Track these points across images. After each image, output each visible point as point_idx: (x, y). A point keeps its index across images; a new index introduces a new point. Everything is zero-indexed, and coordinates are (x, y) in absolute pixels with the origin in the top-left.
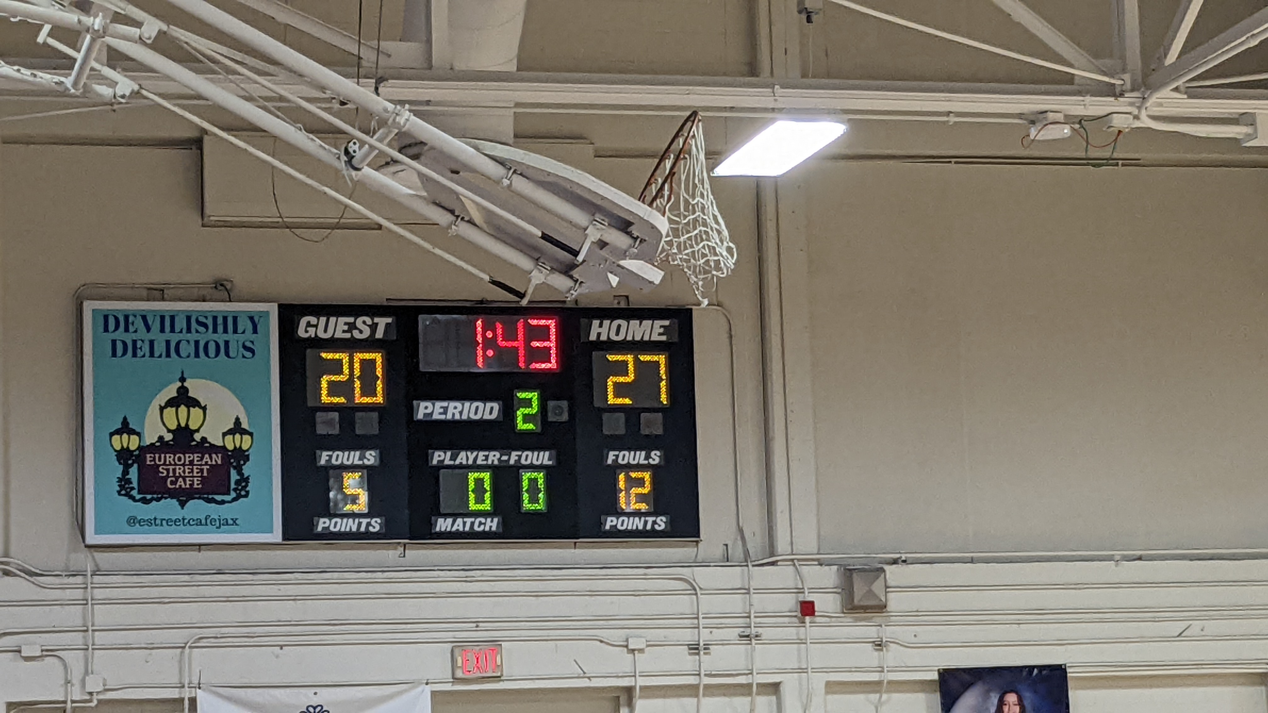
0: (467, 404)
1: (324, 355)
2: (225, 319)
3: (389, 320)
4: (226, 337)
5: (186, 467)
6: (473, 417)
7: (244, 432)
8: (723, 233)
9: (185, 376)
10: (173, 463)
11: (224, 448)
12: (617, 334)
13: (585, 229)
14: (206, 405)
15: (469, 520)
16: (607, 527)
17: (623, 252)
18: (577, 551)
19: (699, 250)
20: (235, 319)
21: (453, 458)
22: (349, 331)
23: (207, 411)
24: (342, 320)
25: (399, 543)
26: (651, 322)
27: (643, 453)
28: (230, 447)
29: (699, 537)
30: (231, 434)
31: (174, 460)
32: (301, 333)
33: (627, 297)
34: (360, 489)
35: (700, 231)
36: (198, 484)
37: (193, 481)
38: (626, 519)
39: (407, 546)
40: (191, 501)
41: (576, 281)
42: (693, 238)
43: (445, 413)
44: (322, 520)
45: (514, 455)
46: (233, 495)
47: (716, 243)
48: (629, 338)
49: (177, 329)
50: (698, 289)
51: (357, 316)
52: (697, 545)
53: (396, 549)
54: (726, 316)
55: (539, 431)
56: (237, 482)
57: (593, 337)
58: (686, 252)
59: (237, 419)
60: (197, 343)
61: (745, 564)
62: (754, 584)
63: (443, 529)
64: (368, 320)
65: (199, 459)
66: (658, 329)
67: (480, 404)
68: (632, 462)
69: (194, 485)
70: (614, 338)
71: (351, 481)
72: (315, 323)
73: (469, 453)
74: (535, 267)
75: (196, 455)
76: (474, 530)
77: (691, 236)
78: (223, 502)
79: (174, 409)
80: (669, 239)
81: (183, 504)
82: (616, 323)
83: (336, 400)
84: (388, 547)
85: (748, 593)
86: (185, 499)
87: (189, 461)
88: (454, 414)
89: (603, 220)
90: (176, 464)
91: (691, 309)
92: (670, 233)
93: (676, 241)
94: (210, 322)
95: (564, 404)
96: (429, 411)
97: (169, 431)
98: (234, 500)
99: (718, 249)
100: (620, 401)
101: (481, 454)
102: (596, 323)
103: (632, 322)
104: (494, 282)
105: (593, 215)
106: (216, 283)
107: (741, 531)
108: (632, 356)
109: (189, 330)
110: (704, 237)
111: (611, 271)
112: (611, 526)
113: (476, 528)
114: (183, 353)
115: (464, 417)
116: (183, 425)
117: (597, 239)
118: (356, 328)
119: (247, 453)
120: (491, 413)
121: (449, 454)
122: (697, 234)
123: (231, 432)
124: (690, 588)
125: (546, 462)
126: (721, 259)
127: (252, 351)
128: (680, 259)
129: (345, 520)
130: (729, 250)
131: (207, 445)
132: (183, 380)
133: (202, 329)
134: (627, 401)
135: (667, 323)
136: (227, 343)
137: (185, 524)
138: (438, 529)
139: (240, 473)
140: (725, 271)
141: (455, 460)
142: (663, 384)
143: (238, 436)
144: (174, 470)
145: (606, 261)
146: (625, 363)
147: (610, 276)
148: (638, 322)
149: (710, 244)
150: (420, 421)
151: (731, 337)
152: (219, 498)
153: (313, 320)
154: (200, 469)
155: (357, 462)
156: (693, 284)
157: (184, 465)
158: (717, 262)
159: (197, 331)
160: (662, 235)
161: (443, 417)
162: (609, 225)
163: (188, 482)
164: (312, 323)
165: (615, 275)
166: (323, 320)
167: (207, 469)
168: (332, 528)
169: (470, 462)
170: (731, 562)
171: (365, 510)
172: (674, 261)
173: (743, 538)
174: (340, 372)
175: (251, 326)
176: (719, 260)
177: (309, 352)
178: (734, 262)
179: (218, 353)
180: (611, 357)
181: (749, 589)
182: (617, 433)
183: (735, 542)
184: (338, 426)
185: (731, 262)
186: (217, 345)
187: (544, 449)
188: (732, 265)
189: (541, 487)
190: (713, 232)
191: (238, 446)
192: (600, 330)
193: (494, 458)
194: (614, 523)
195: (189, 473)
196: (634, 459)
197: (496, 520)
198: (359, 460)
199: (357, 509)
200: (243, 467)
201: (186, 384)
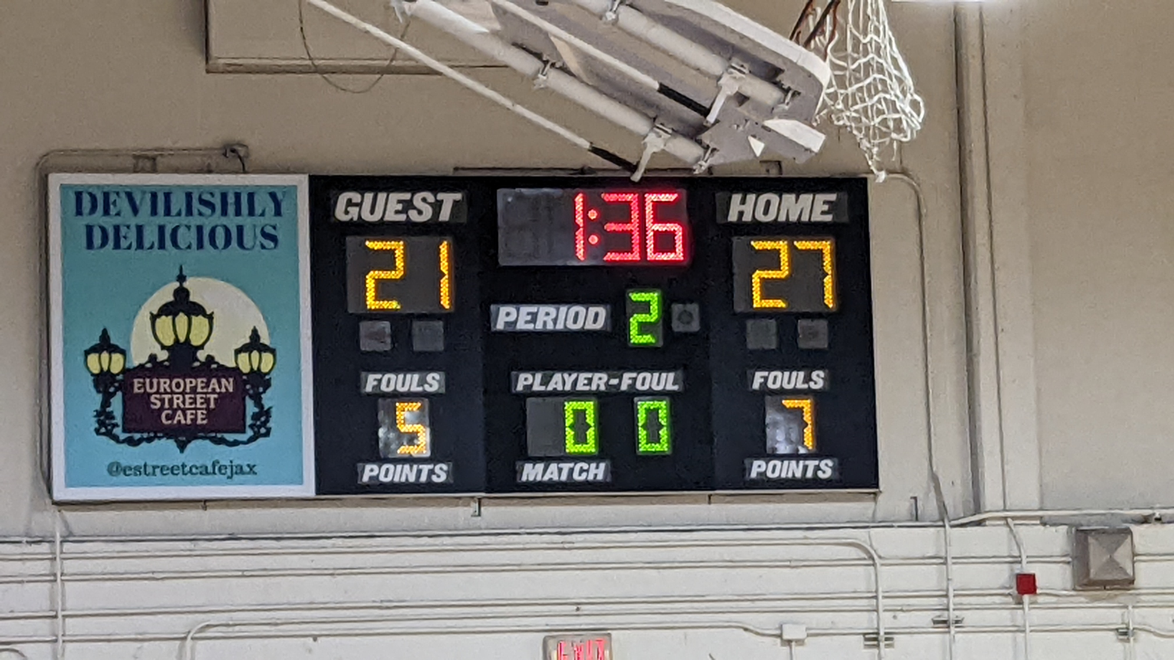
0: (563, 309)
1: (369, 244)
2: (238, 196)
3: (458, 196)
5: (187, 396)
6: (571, 326)
7: (263, 348)
8: (906, 82)
9: (184, 273)
10: (169, 390)
11: (237, 369)
12: (766, 212)
13: (719, 78)
14: (213, 313)
15: (566, 467)
16: (753, 475)
17: (770, 110)
18: (713, 506)
19: (872, 106)
20: (251, 196)
21: (545, 382)
22: (404, 211)
23: (214, 320)
24: (394, 197)
25: (473, 497)
26: (811, 196)
27: (802, 374)
28: (245, 368)
29: (877, 486)
30: (245, 352)
32: (340, 214)
33: (779, 163)
34: (420, 425)
35: (875, 79)
37: (196, 415)
38: (778, 463)
39: (483, 501)
40: (194, 442)
41: (707, 147)
42: (865, 89)
43: (534, 320)
44: (368, 467)
45: (627, 378)
46: (250, 433)
47: (897, 96)
48: (782, 218)
49: (174, 211)
50: (871, 158)
51: (414, 191)
52: (875, 498)
53: (468, 505)
54: (913, 189)
55: (661, 344)
56: (255, 417)
57: (733, 217)
58: (856, 107)
59: (255, 332)
61: (941, 523)
62: (953, 551)
63: (531, 479)
64: (430, 197)
65: (203, 385)
66: (820, 206)
67: (581, 309)
68: (786, 386)
69: (197, 420)
70: (761, 218)
72: (359, 201)
73: (566, 376)
74: (652, 130)
75: (199, 380)
76: (573, 479)
77: (862, 87)
78: (236, 443)
79: (170, 318)
80: (831, 90)
81: (182, 446)
82: (764, 198)
83: (387, 305)
84: (458, 501)
85: (945, 563)
86: (184, 439)
87: (191, 388)
88: (545, 323)
89: (742, 66)
90: (172, 393)
91: (864, 179)
92: (834, 83)
93: (841, 94)
94: (217, 201)
95: (694, 308)
96: (512, 318)
97: (163, 347)
98: (251, 440)
99: (898, 104)
100: (770, 303)
101: (583, 376)
102: (736, 198)
103: (785, 196)
104: (596, 151)
105: (730, 59)
106: (225, 148)
107: (934, 479)
108: (786, 243)
109: (189, 212)
110: (880, 87)
111: (753, 133)
112: (758, 474)
113: (576, 477)
114: (182, 243)
115: (560, 326)
116: (182, 339)
117: (734, 92)
118: (414, 208)
119: (267, 377)
120: (595, 321)
121: (539, 376)
122: (869, 84)
123: (246, 349)
124: (864, 555)
125: (670, 387)
126: (903, 117)
127: (274, 239)
128: (848, 117)
129: (399, 467)
130: (914, 105)
131: (214, 366)
132: (181, 278)
133: (207, 211)
134: (780, 304)
135: (833, 197)
136: (240, 229)
138: (524, 479)
139: (258, 403)
140: (909, 133)
141: (547, 385)
142: (828, 281)
143: (255, 354)
144: (171, 400)
145: (747, 121)
146: (776, 253)
147: (752, 141)
148: (793, 197)
149: (888, 96)
150: (501, 333)
152: (230, 437)
153: (356, 197)
154: (205, 399)
155: (415, 388)
156: (866, 152)
157: (183, 393)
158: (898, 122)
159: (200, 214)
160: (821, 85)
161: (530, 327)
162: (750, 72)
163: (189, 417)
164: (354, 201)
165: (760, 139)
166: (369, 197)
167: (215, 399)
168: (382, 478)
169: (568, 387)
170: (922, 521)
171: (427, 453)
172: (838, 120)
173: (938, 488)
174: (392, 267)
175: (272, 205)
176: (900, 118)
177: (351, 241)
178: (920, 120)
179: (228, 242)
180: (758, 245)
181: (946, 558)
182: (766, 347)
183: (927, 494)
184: (389, 340)
185: (917, 121)
186: (227, 231)
187: (668, 370)
188: (918, 125)
189: (663, 422)
190: (892, 80)
191: (255, 368)
192: (742, 208)
193: (599, 382)
194: (763, 469)
195: (191, 404)
196: (789, 382)
197: (602, 466)
198: (418, 386)
199: (416, 452)
200: (263, 396)
201: (186, 285)
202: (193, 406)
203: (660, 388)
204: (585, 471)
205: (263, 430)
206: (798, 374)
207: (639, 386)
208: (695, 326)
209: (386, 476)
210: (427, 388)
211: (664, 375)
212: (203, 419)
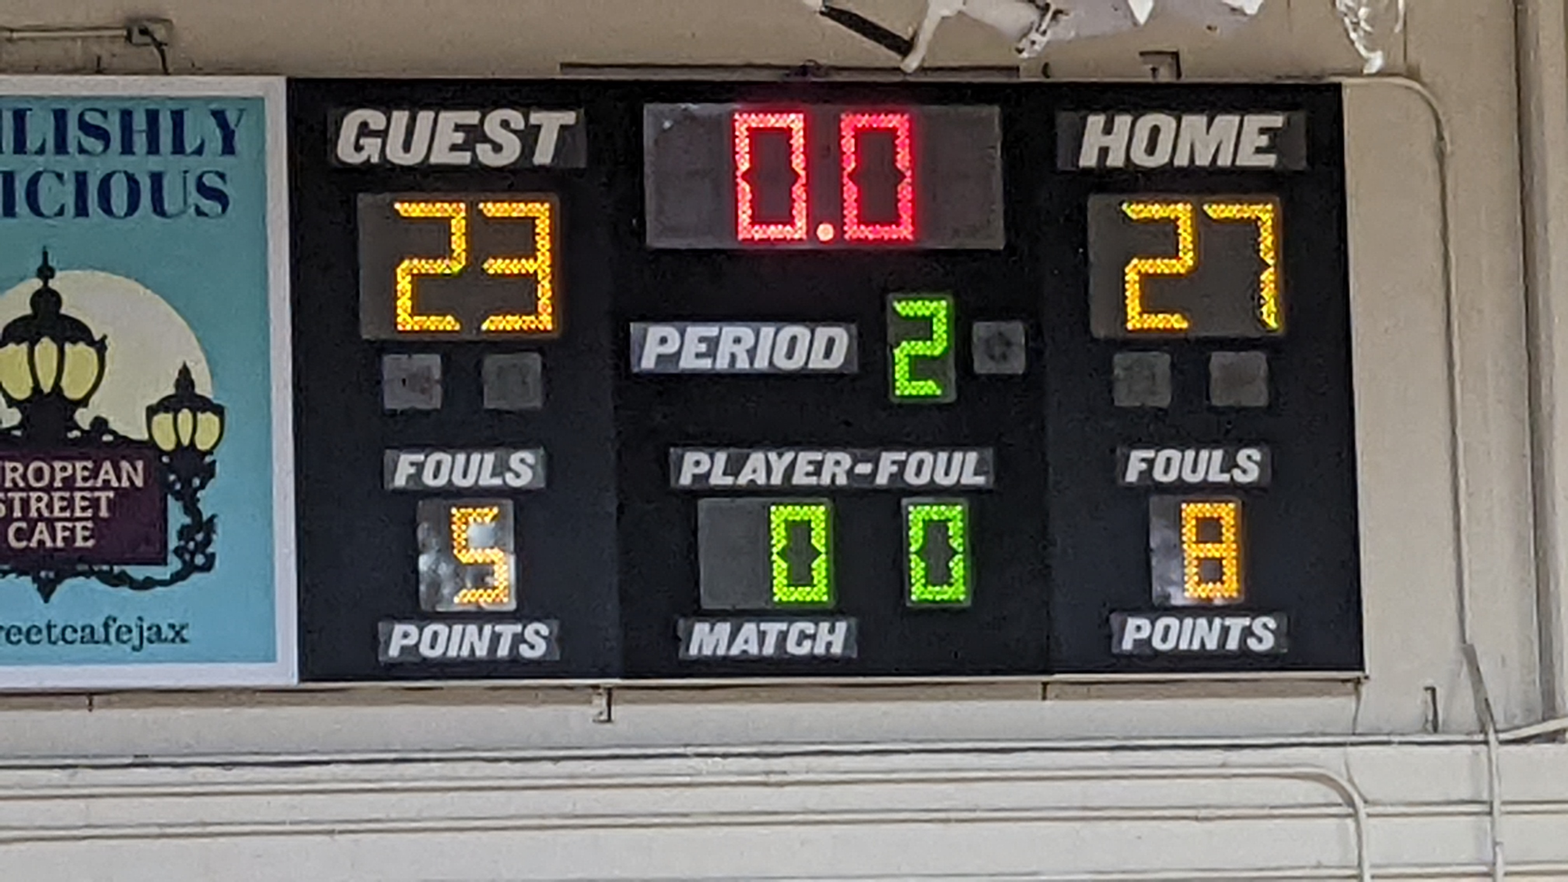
0: (767, 331)
1: (402, 208)
2: (153, 117)
3: (569, 118)
4: (154, 163)
5: (56, 495)
6: (783, 363)
7: (201, 405)
9: (52, 263)
10: (22, 484)
11: (151, 444)
12: (1151, 149)
14: (105, 337)
15: (773, 628)
16: (1127, 645)
18: (1049, 705)
20: (178, 117)
21: (734, 468)
22: (467, 146)
23: (108, 354)
24: (449, 118)
25: (596, 687)
26: (1236, 119)
27: (1218, 455)
28: (166, 443)
29: (1362, 668)
30: (167, 411)
31: (24, 477)
32: (346, 152)
33: (1176, 55)
34: (496, 550)
36: (85, 539)
37: (73, 530)
38: (1173, 622)
39: (615, 693)
40: (69, 583)
41: (1046, 7)
43: (712, 353)
44: (399, 629)
45: (888, 461)
46: (175, 564)
48: (1182, 160)
49: (33, 143)
50: (1357, 26)
51: (485, 106)
52: (1357, 690)
53: (589, 702)
54: (1430, 105)
55: (952, 397)
56: (185, 533)
57: (1088, 159)
59: (185, 372)
60: (81, 179)
61: (1481, 737)
62: (1504, 791)
63: (707, 651)
64: (516, 119)
65: (87, 473)
66: (1253, 139)
67: (801, 332)
68: (1188, 478)
69: (74, 540)
70: (1140, 158)
72: (382, 127)
73: (773, 456)
75: (79, 465)
76: (786, 652)
78: (148, 584)
79: (24, 347)
81: (46, 590)
82: (1147, 121)
83: (433, 323)
84: (567, 696)
85: (1490, 813)
86: (52, 575)
87: (64, 480)
88: (733, 358)
90: (29, 488)
91: (1338, 87)
94: (114, 127)
95: (1016, 330)
96: (671, 348)
97: (11, 402)
98: (177, 577)
100: (1158, 321)
101: (805, 457)
102: (1096, 122)
103: (1187, 119)
104: (835, 13)
106: (127, 25)
107: (1470, 655)
108: (1189, 207)
109: (61, 147)
112: (1137, 643)
113: (792, 648)
114: (46, 204)
115: (762, 364)
116: (47, 386)
118: (486, 139)
120: (828, 354)
121: (721, 457)
123: (168, 405)
124: (1337, 798)
125: (970, 479)
127: (221, 198)
129: (458, 628)
131: (107, 438)
132: (46, 272)
133: (92, 144)
134: (1177, 322)
135: (1277, 121)
136: (157, 179)
137: (53, 638)
138: (693, 651)
139: (191, 508)
141: (736, 475)
142: (1267, 276)
143: (185, 416)
144: (25, 503)
146: (1172, 224)
148: (1202, 120)
150: (650, 377)
151: (1441, 156)
152: (138, 572)
153: (375, 119)
154: (91, 499)
155: (487, 480)
156: (1346, 15)
157: (49, 489)
159: (82, 150)
161: (705, 364)
163: (60, 535)
164: (373, 127)
166: (400, 117)
167: (108, 499)
168: (425, 650)
169: (777, 480)
170: (1445, 732)
171: (510, 604)
173: (1475, 671)
174: (445, 252)
175: (218, 134)
177: (366, 202)
179: (133, 206)
180: (1135, 211)
181: (1491, 804)
182: (1152, 403)
183: (1454, 681)
184: (438, 390)
186: (133, 183)
187: (964, 447)
189: (956, 543)
191: (186, 441)
192: (1106, 141)
193: (837, 470)
194: (1144, 634)
195: (62, 509)
196: (1194, 470)
197: (841, 627)
198: (494, 475)
199: (490, 600)
200: (199, 495)
201: (53, 284)
202: (67, 514)
205: (199, 560)
208: (1017, 365)
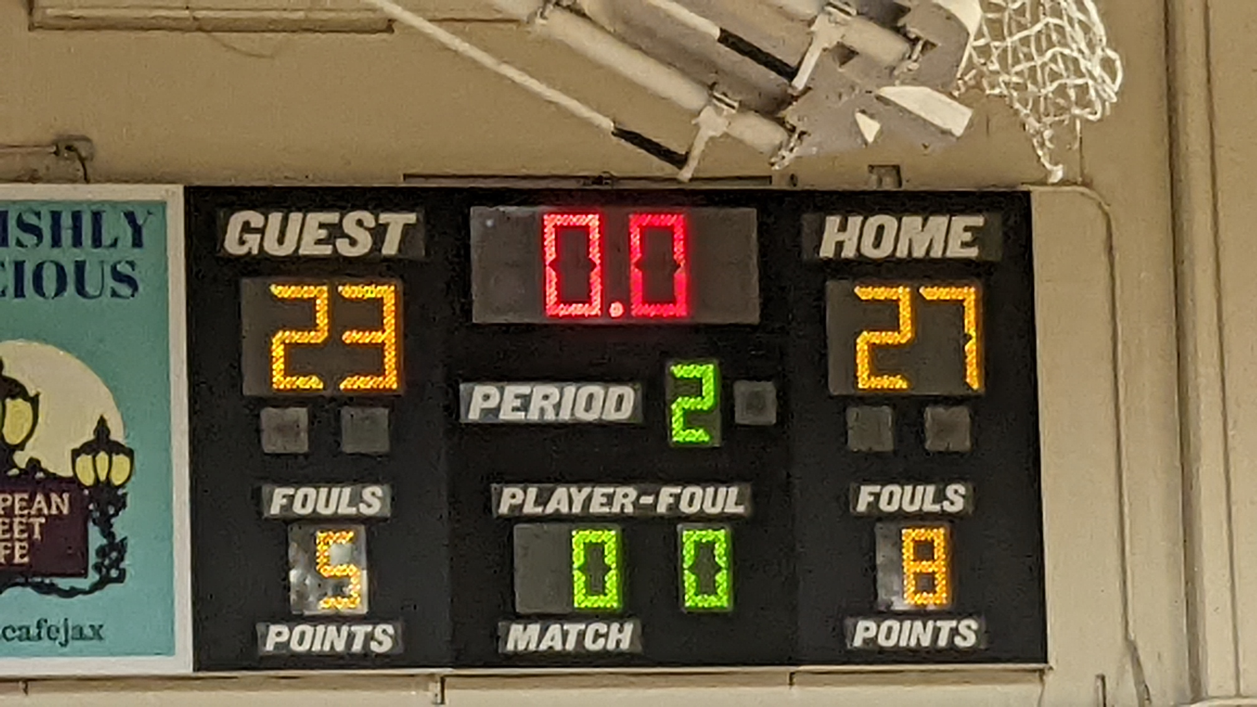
0: (570, 390)
1: (276, 290)
2: (77, 217)
3: (411, 218)
4: (79, 254)
6: (582, 415)
7: (114, 448)
8: (1095, 29)
11: (74, 481)
12: (877, 244)
13: (811, 23)
14: (37, 395)
15: (573, 629)
16: (858, 642)
17: (888, 71)
18: (795, 690)
19: (1044, 65)
20: (97, 217)
21: (542, 500)
22: (329, 240)
23: (40, 408)
24: (314, 218)
25: (432, 675)
26: (946, 219)
27: (931, 489)
28: (87, 479)
29: (1046, 661)
30: (87, 453)
32: (232, 245)
33: (897, 168)
34: (352, 566)
35: (1047, 25)
37: (13, 548)
38: (896, 625)
39: (448, 680)
40: (9, 591)
41: (793, 130)
42: (1033, 39)
43: (525, 407)
44: (274, 629)
45: (666, 494)
46: (93, 577)
47: (1080, 51)
48: (902, 253)
50: (1042, 145)
51: (344, 209)
52: (1042, 680)
53: (426, 687)
54: (1101, 208)
55: (717, 443)
56: (102, 552)
57: (827, 251)
58: (1018, 68)
59: (102, 422)
60: (19, 266)
63: (521, 647)
64: (368, 219)
65: (24, 504)
66: (959, 235)
67: (597, 389)
68: (907, 508)
69: (13, 557)
70: (869, 251)
71: (334, 551)
72: (260, 225)
73: (573, 490)
74: (708, 102)
75: (17, 497)
76: (584, 647)
77: (1028, 37)
78: (72, 593)
80: (981, 42)
83: (302, 382)
84: (410, 681)
88: (542, 411)
91: (1027, 194)
92: (985, 29)
93: (997, 48)
94: (45, 225)
95: (768, 389)
96: (492, 404)
98: (95, 587)
99: (1083, 63)
100: (884, 382)
101: (599, 491)
102: (833, 222)
103: (905, 219)
104: (622, 133)
106: (56, 143)
107: (1132, 651)
108: (908, 290)
110: (1054, 37)
111: (863, 107)
112: (865, 641)
113: (589, 644)
115: (565, 416)
117: (835, 43)
118: (344, 235)
119: (120, 492)
120: (618, 408)
121: (533, 491)
122: (1040, 32)
123: (90, 448)
125: (732, 509)
126: (1091, 83)
127: (132, 283)
128: (1007, 84)
129: (321, 629)
130: (1107, 64)
131: (40, 475)
133: (29, 239)
134: (899, 383)
135: (978, 221)
136: (80, 267)
138: (510, 647)
139: (107, 532)
140: (1099, 108)
141: (545, 504)
142: (971, 346)
143: (102, 457)
145: (853, 88)
146: (894, 304)
147: (862, 119)
148: (919, 220)
149: (1067, 51)
150: (475, 426)
151: (1110, 249)
152: (64, 583)
153: (256, 219)
154: (27, 524)
155: (345, 510)
156: (1034, 136)
158: (1083, 89)
159: (19, 243)
160: (968, 34)
161: (520, 416)
162: (858, 14)
164: (253, 225)
165: (872, 117)
166: (276, 218)
167: (41, 525)
168: (294, 646)
169: (577, 509)
171: (363, 609)
172: (993, 87)
173: (1137, 663)
174: (311, 325)
175: (129, 231)
176: (1087, 84)
177: (248, 285)
178: (1116, 87)
179: (61, 288)
180: (865, 293)
182: (877, 448)
183: (1121, 671)
184: (304, 436)
185: (1111, 90)
187: (728, 483)
188: (1113, 95)
189: (722, 562)
190: (1072, 26)
191: (103, 477)
192: (841, 237)
193: (624, 501)
194: (871, 634)
195: (5, 532)
196: (912, 502)
197: (629, 628)
198: (350, 505)
199: (346, 606)
200: (113, 520)
202: (8, 536)
203: (717, 510)
204: (602, 636)
205: (114, 573)
206: (925, 490)
207: (684, 507)
209: (301, 642)
210: (364, 509)
211: (722, 490)
212: (22, 556)
